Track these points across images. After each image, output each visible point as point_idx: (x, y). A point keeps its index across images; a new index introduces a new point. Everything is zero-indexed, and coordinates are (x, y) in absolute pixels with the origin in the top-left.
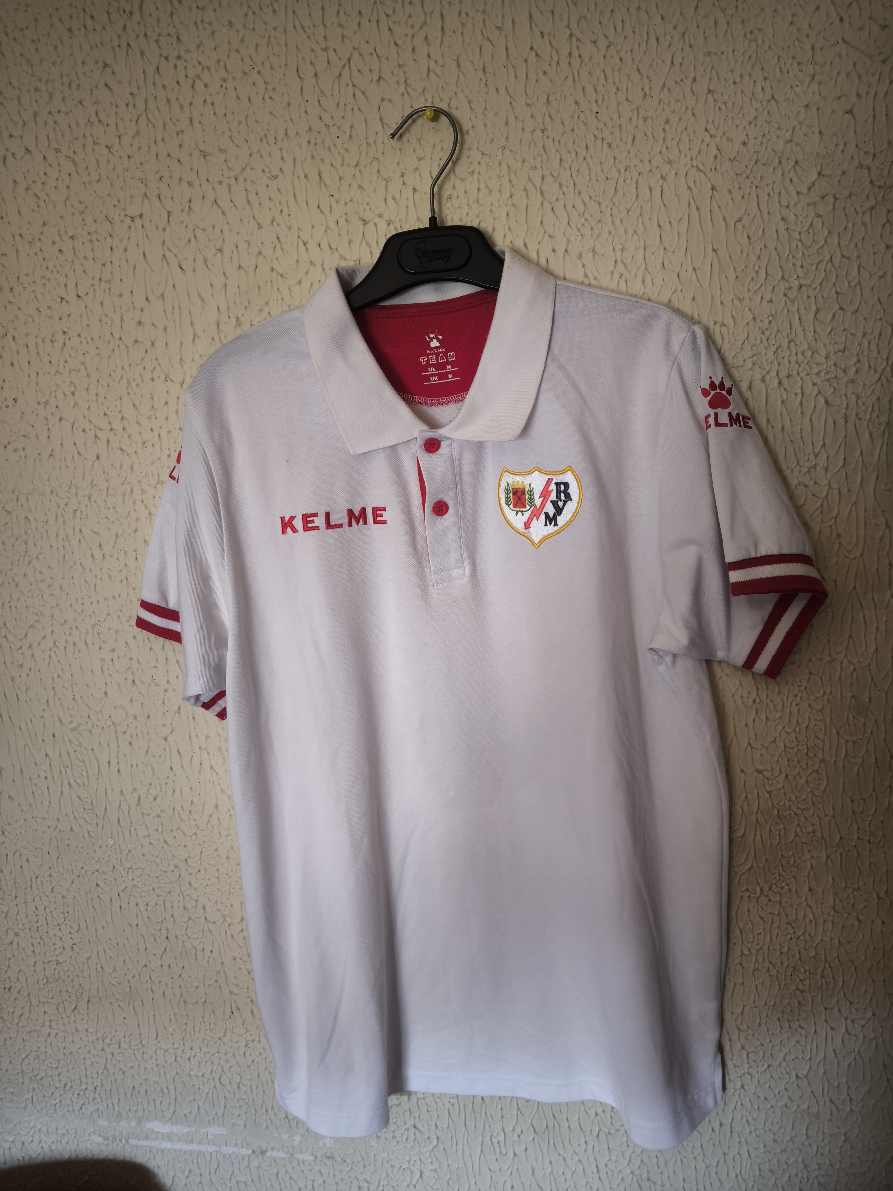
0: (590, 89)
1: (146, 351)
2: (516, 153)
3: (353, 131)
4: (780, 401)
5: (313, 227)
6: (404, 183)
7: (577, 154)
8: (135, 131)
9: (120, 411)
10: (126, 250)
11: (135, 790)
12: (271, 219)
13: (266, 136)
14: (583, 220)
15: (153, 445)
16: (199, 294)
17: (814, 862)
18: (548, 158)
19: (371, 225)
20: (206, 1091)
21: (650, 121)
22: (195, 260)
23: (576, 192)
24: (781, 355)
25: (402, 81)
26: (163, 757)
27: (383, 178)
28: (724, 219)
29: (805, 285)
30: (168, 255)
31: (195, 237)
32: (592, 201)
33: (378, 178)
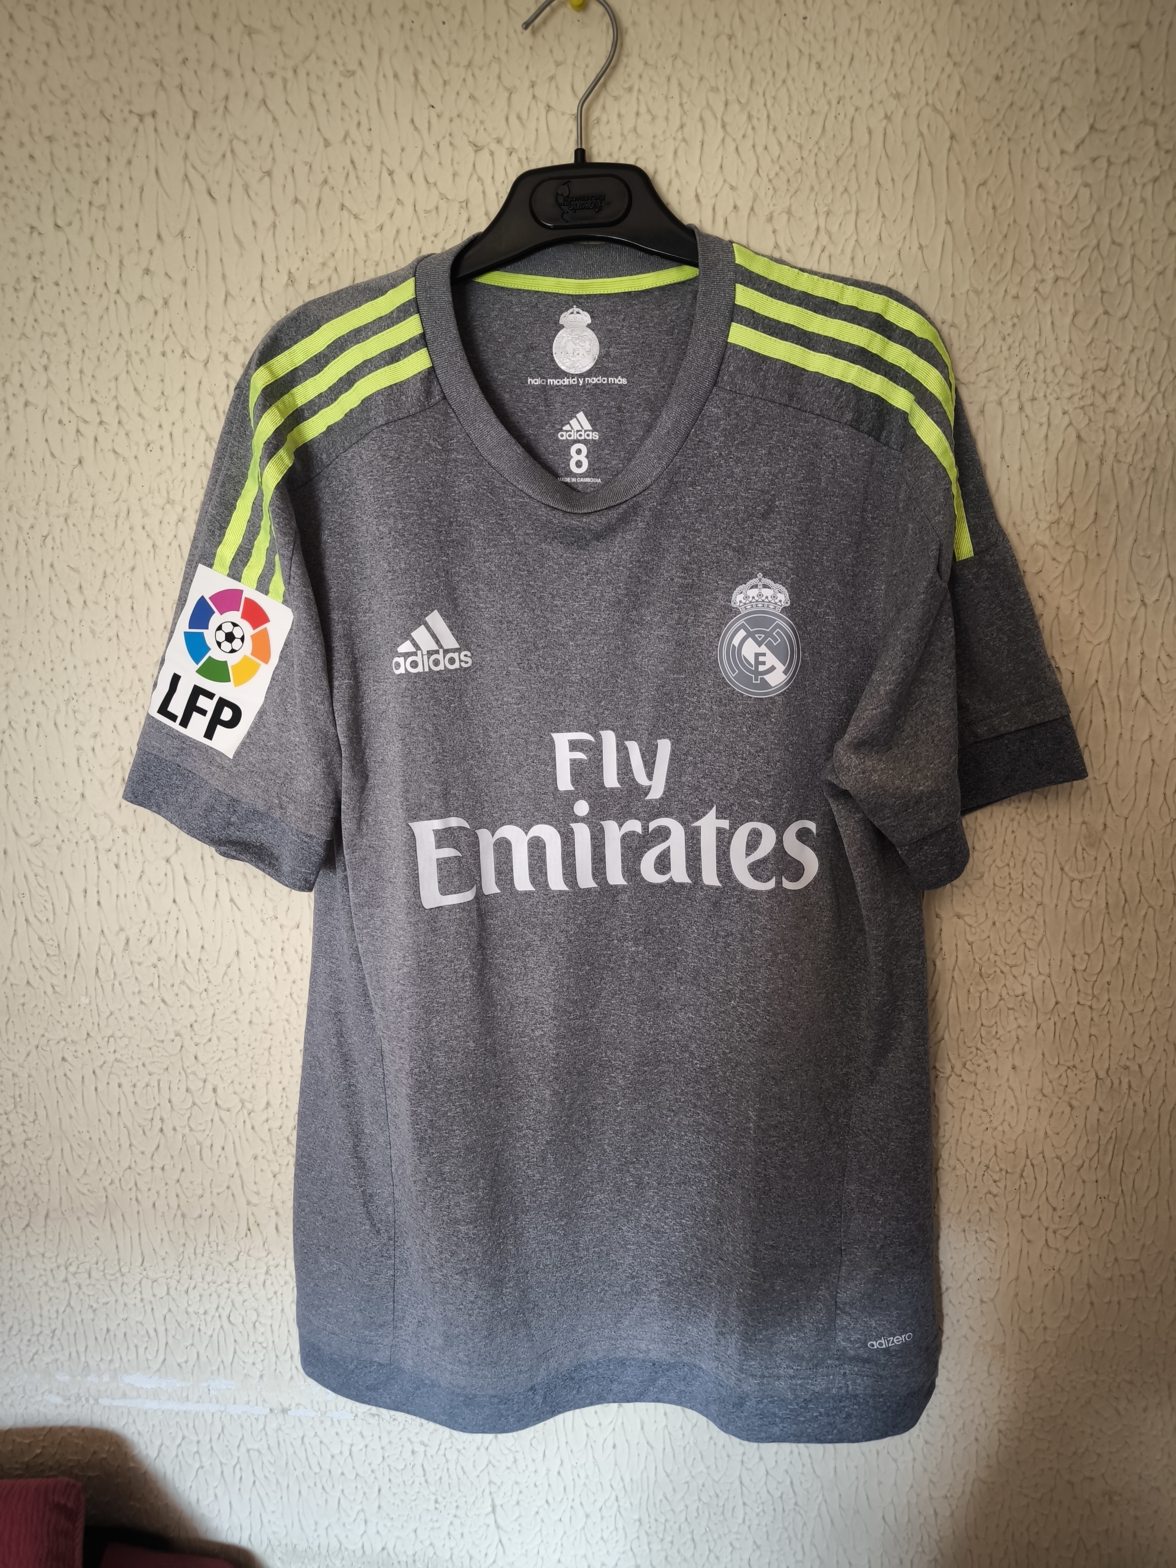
1: (156, 313)
2: (691, 67)
3: (466, 15)
4: (1019, 432)
5: (403, 150)
6: (534, 97)
7: (774, 74)
9: (116, 397)
10: (129, 162)
11: (122, 930)
12: (342, 135)
13: (340, 11)
14: (777, 168)
15: (161, 449)
16: (235, 235)
17: (1020, 1032)
18: (735, 77)
19: (485, 153)
20: (209, 1333)
21: (874, 36)
22: (231, 186)
23: (771, 127)
24: (1025, 371)
26: (163, 885)
27: (505, 88)
28: (964, 181)
29: (1062, 278)
30: (191, 173)
31: (232, 151)
32: (791, 142)
33: (498, 86)
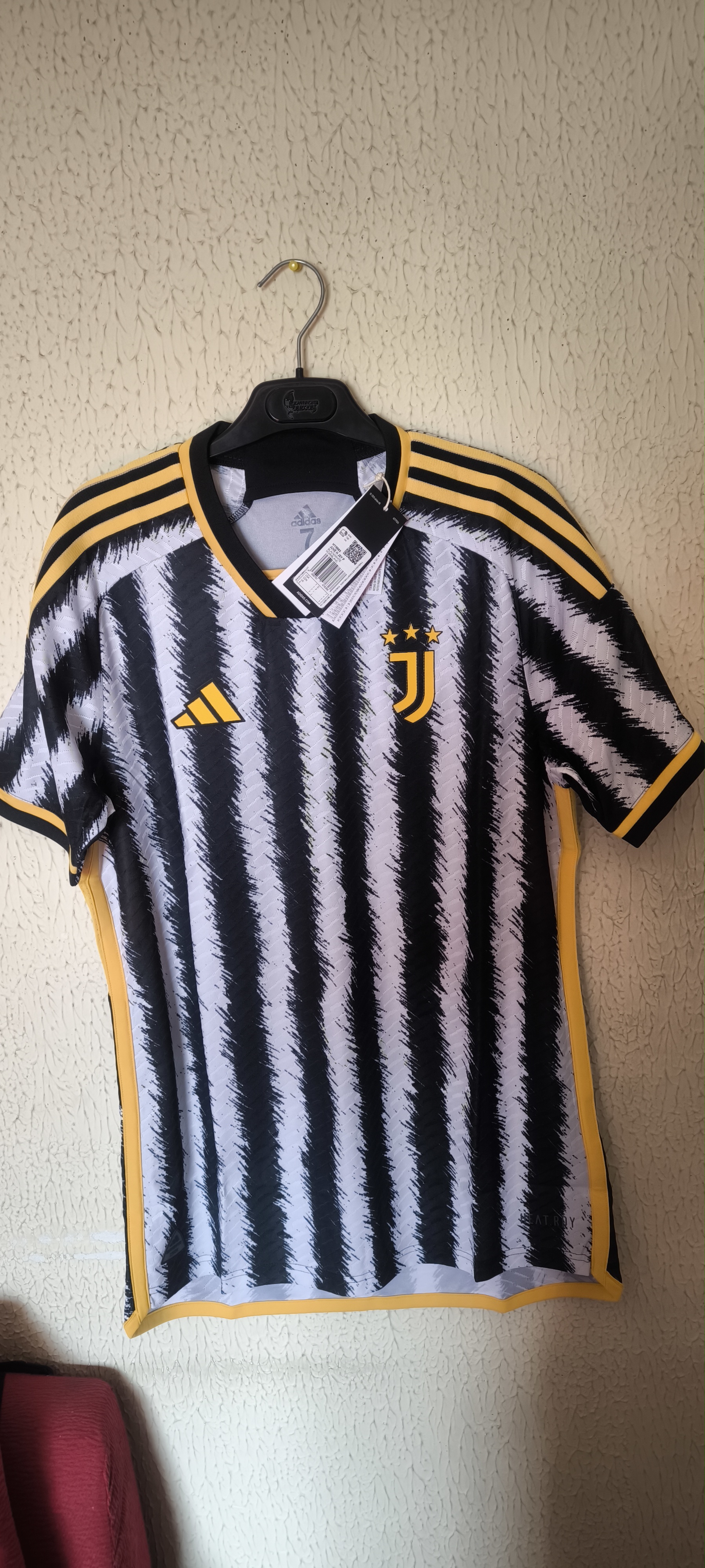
0: (578, 173)
1: (117, 416)
2: (506, 231)
3: (343, 199)
5: (299, 294)
6: (394, 255)
8: (108, 183)
10: (96, 308)
13: (251, 197)
14: (569, 300)
16: (176, 358)
18: (537, 237)
19: (359, 294)
21: (634, 208)
22: (172, 322)
23: (563, 272)
25: (395, 151)
27: (373, 249)
30: (143, 315)
31: (173, 298)
32: (578, 281)
33: (368, 247)
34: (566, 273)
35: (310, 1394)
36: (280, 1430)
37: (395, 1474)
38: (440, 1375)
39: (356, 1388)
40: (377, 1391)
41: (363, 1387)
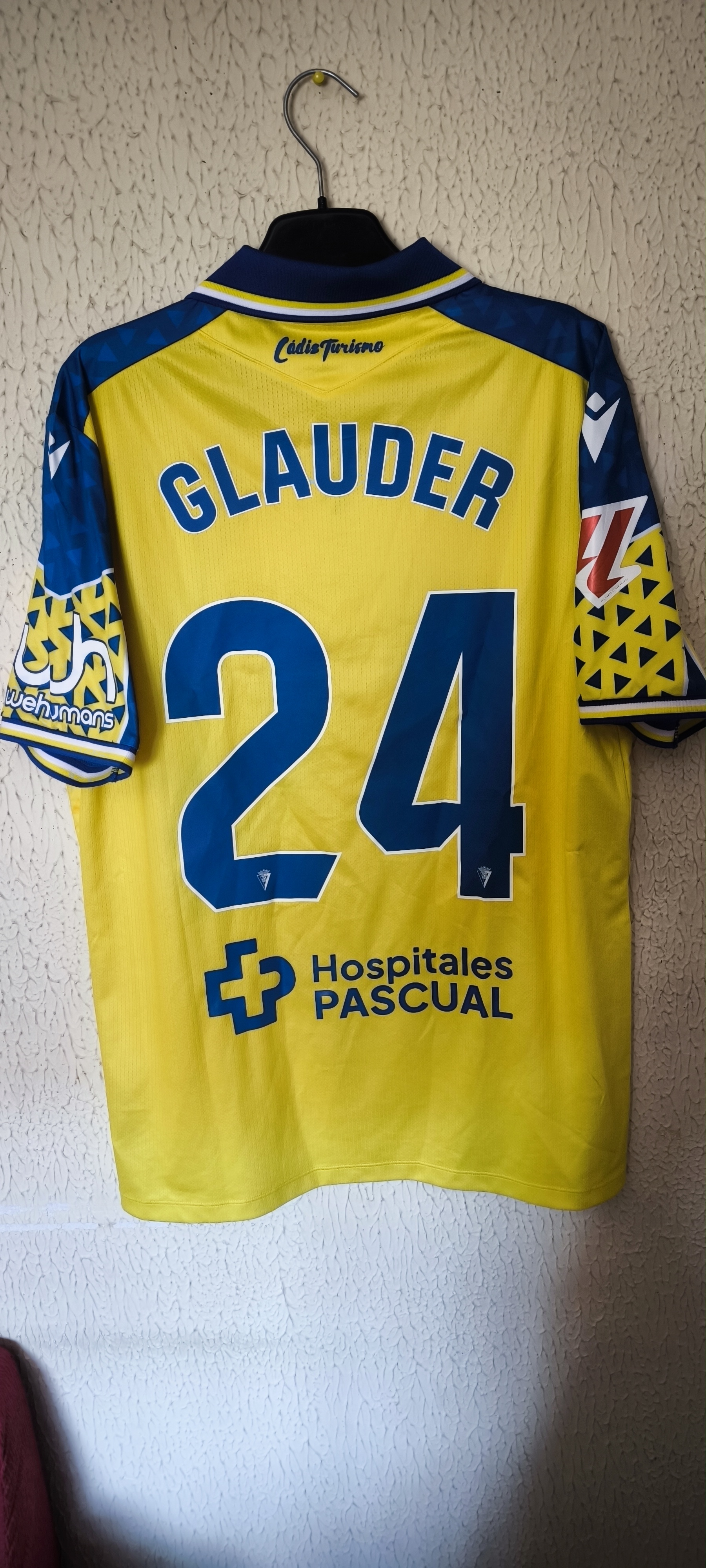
0: (492, 65)
2: (411, 131)
3: (229, 88)
4: (672, 417)
5: (180, 197)
6: (286, 154)
7: (475, 136)
12: (131, 185)
13: (126, 85)
14: (480, 211)
16: (44, 268)
17: (686, 886)
18: (445, 139)
19: (248, 200)
20: (47, 1165)
21: (553, 107)
22: (39, 227)
23: (474, 179)
24: (675, 369)
25: (286, 35)
27: (263, 147)
28: (625, 221)
29: (702, 296)
30: (6, 216)
31: (40, 198)
32: (491, 190)
33: (257, 145)
34: (477, 181)
35: (202, 1369)
36: (172, 1404)
37: (290, 1448)
38: (337, 1351)
39: (250, 1363)
40: (271, 1366)
41: (256, 1363)
